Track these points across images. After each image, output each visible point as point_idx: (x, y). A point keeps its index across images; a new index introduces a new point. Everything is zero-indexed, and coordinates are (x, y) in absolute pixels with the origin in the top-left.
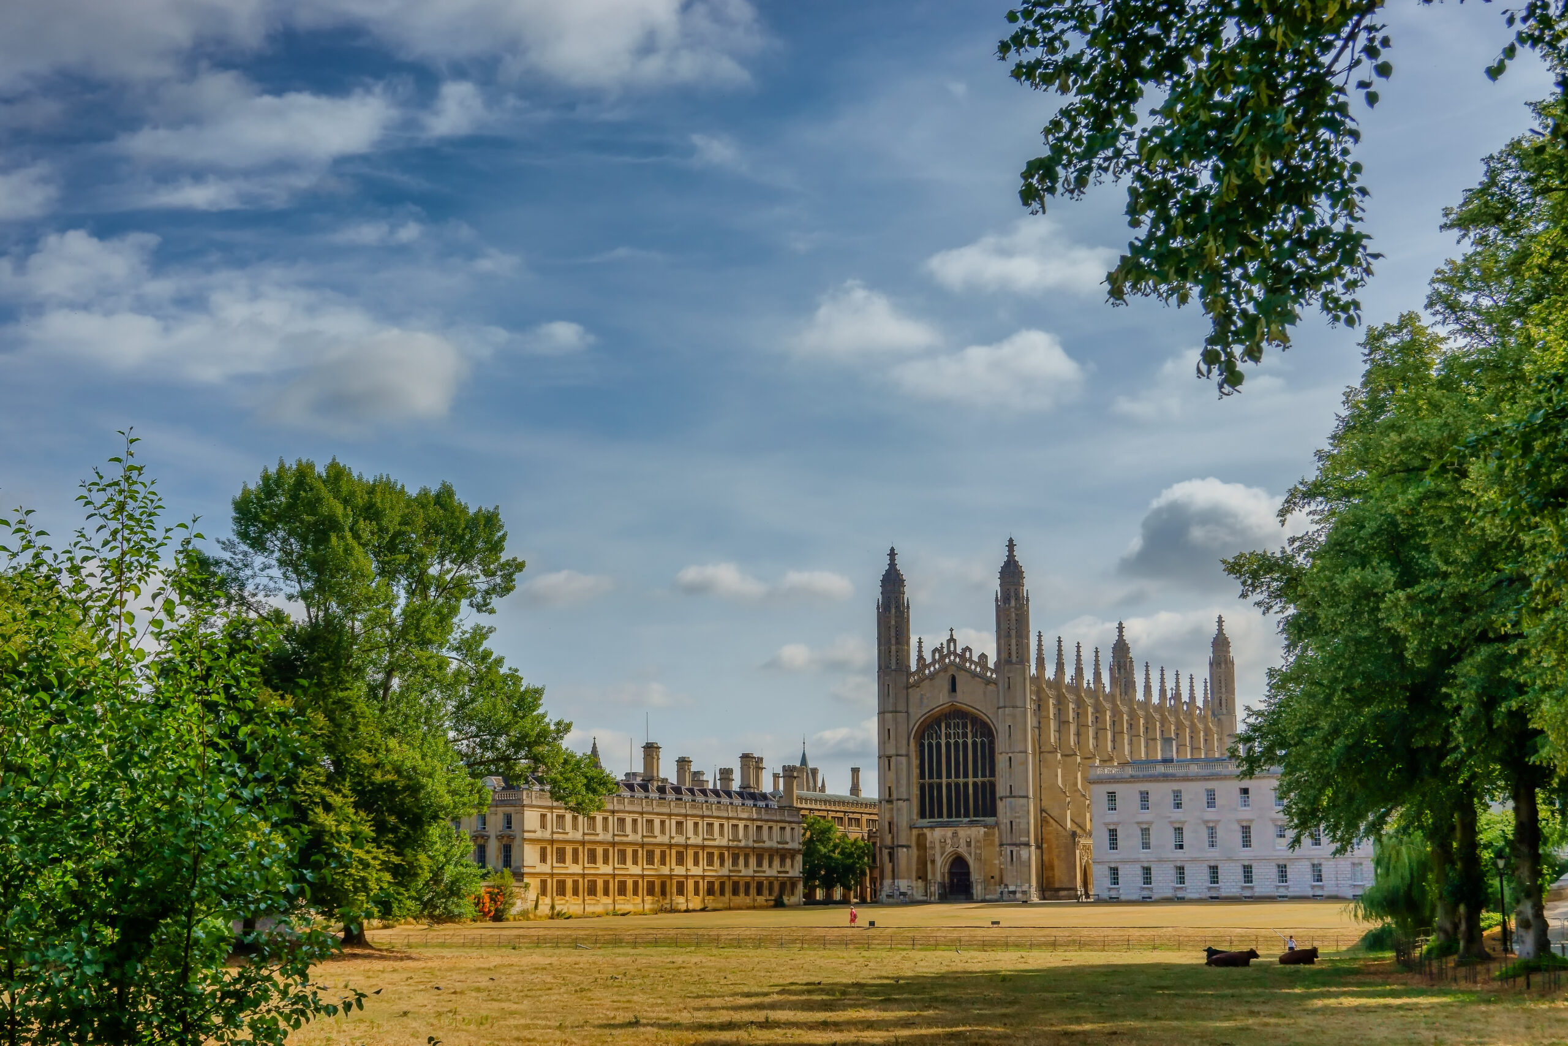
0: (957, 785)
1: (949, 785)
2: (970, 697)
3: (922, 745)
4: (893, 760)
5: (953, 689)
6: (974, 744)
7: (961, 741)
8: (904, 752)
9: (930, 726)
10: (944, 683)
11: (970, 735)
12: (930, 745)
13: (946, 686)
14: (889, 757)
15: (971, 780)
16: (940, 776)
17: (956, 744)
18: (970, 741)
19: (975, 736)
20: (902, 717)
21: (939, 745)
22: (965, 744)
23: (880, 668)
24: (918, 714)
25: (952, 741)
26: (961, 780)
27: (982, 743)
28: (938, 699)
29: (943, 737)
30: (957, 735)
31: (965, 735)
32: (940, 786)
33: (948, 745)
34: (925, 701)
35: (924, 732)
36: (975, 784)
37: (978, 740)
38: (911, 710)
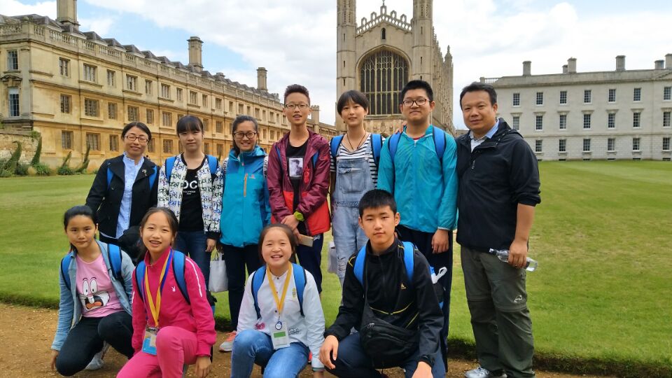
0: (384, 95)
1: (379, 95)
2: (394, 41)
3: (362, 72)
4: (346, 79)
5: (384, 37)
6: (395, 70)
7: (387, 69)
8: (352, 75)
9: (367, 61)
10: (379, 33)
11: (392, 66)
12: (368, 71)
13: (380, 34)
14: (344, 78)
15: (392, 92)
16: (373, 90)
17: (384, 70)
18: (392, 69)
19: (396, 66)
20: (351, 54)
21: (373, 71)
22: (389, 71)
23: (338, 25)
24: (362, 52)
25: (381, 69)
26: (387, 92)
27: (400, 70)
28: (375, 42)
29: (376, 67)
30: (385, 65)
31: (389, 65)
32: (373, 96)
33: (379, 71)
34: (366, 45)
35: (364, 64)
36: (395, 94)
37: (398, 68)
38: (357, 51)
